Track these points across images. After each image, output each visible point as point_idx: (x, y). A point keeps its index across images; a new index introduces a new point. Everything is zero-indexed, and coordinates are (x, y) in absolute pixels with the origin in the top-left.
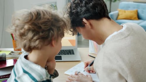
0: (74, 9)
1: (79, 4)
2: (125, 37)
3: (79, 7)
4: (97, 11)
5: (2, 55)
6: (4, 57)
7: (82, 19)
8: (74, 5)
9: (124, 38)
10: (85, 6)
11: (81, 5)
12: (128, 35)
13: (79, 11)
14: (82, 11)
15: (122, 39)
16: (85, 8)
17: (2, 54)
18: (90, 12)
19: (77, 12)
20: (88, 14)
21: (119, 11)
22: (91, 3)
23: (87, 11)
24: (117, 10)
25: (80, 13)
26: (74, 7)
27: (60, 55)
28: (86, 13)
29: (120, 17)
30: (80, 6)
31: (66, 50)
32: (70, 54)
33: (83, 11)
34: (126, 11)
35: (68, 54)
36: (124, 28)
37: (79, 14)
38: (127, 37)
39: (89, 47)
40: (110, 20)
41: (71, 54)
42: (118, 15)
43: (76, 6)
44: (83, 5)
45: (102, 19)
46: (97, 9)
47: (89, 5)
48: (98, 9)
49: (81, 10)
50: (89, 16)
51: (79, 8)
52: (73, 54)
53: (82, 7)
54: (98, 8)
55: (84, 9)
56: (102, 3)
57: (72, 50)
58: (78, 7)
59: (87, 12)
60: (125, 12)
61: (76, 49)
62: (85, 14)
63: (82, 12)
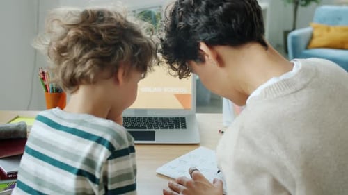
0: (181, 20)
1: (193, 7)
2: (295, 92)
3: (192, 14)
4: (233, 25)
5: (18, 126)
6: (22, 130)
7: (198, 45)
8: (181, 9)
9: (292, 93)
10: (207, 13)
11: (196, 10)
12: (305, 86)
13: (191, 24)
14: (198, 25)
15: (288, 95)
16: (205, 17)
17: (17, 124)
18: (216, 28)
19: (188, 27)
20: (212, 33)
21: (315, 28)
22: (220, 8)
23: (211, 25)
24: (308, 26)
25: (195, 28)
26: (180, 14)
27: (146, 128)
28: (208, 29)
29: (315, 42)
30: (193, 12)
31: (168, 119)
32: (176, 128)
33: (201, 25)
34: (332, 28)
35: (171, 127)
36: (295, 70)
37: (191, 30)
38: (301, 89)
39: (221, 112)
40: (267, 49)
41: (178, 127)
42: (312, 37)
43: (186, 13)
44: (200, 10)
45: (247, 46)
46: (234, 21)
47: (216, 11)
48: (237, 23)
49: (196, 21)
50: (214, 38)
51: (193, 17)
52: (182, 128)
53: (198, 14)
54: (236, 20)
55: (203, 20)
56: (247, 8)
57: (183, 119)
58: (190, 16)
59: (210, 27)
60: (328, 30)
61: (192, 117)
62: (204, 32)
63: (198, 28)
